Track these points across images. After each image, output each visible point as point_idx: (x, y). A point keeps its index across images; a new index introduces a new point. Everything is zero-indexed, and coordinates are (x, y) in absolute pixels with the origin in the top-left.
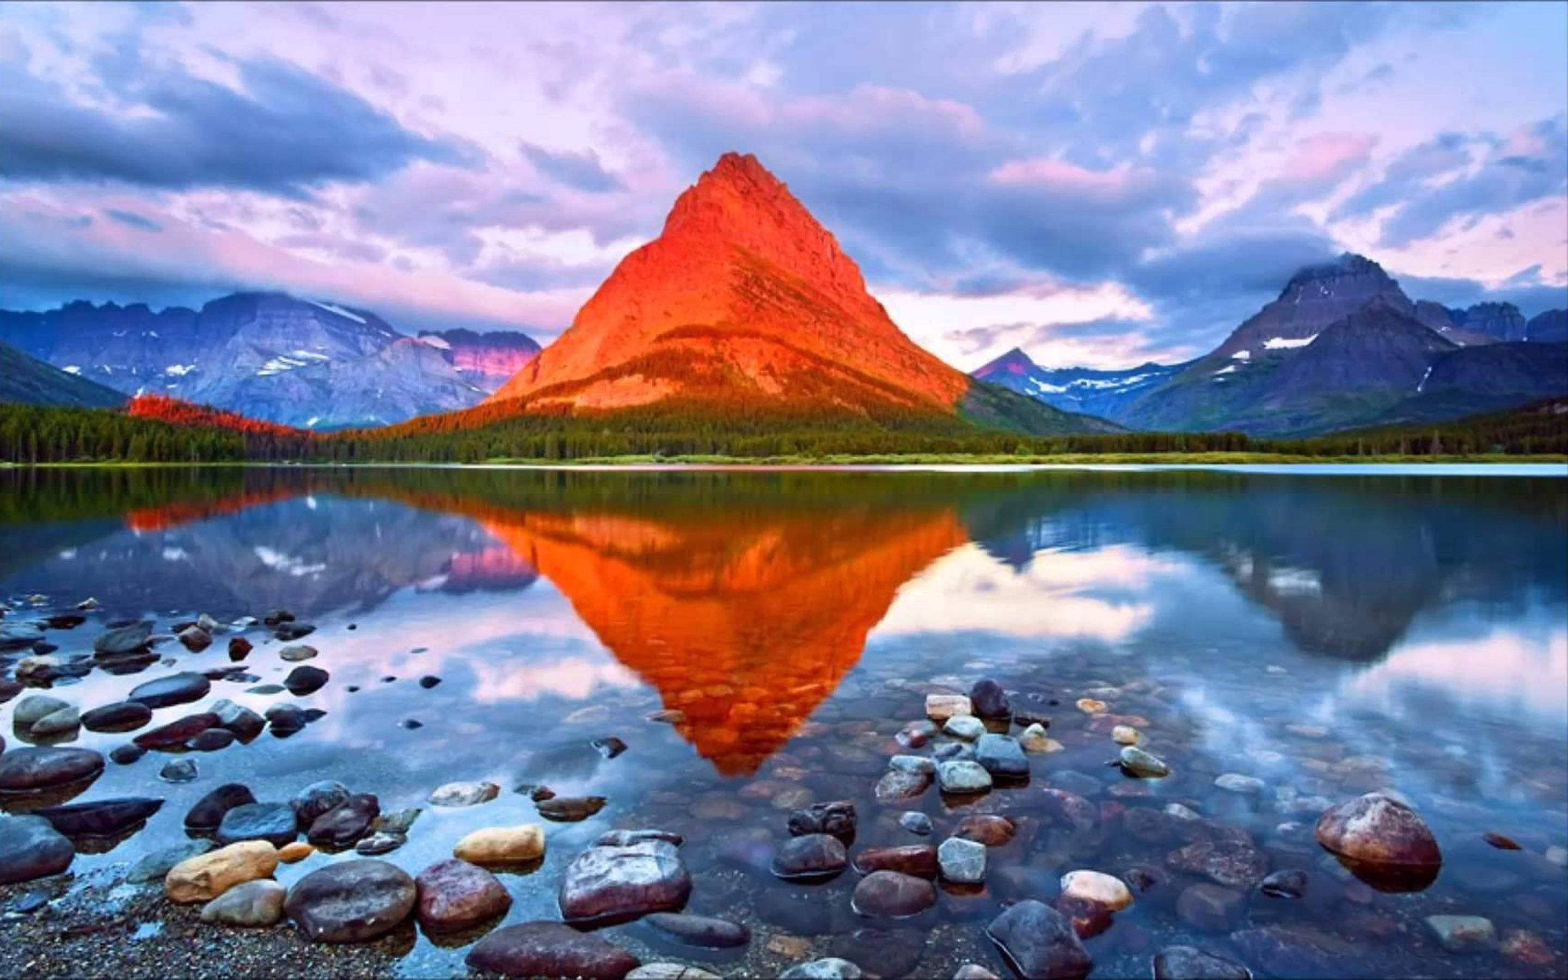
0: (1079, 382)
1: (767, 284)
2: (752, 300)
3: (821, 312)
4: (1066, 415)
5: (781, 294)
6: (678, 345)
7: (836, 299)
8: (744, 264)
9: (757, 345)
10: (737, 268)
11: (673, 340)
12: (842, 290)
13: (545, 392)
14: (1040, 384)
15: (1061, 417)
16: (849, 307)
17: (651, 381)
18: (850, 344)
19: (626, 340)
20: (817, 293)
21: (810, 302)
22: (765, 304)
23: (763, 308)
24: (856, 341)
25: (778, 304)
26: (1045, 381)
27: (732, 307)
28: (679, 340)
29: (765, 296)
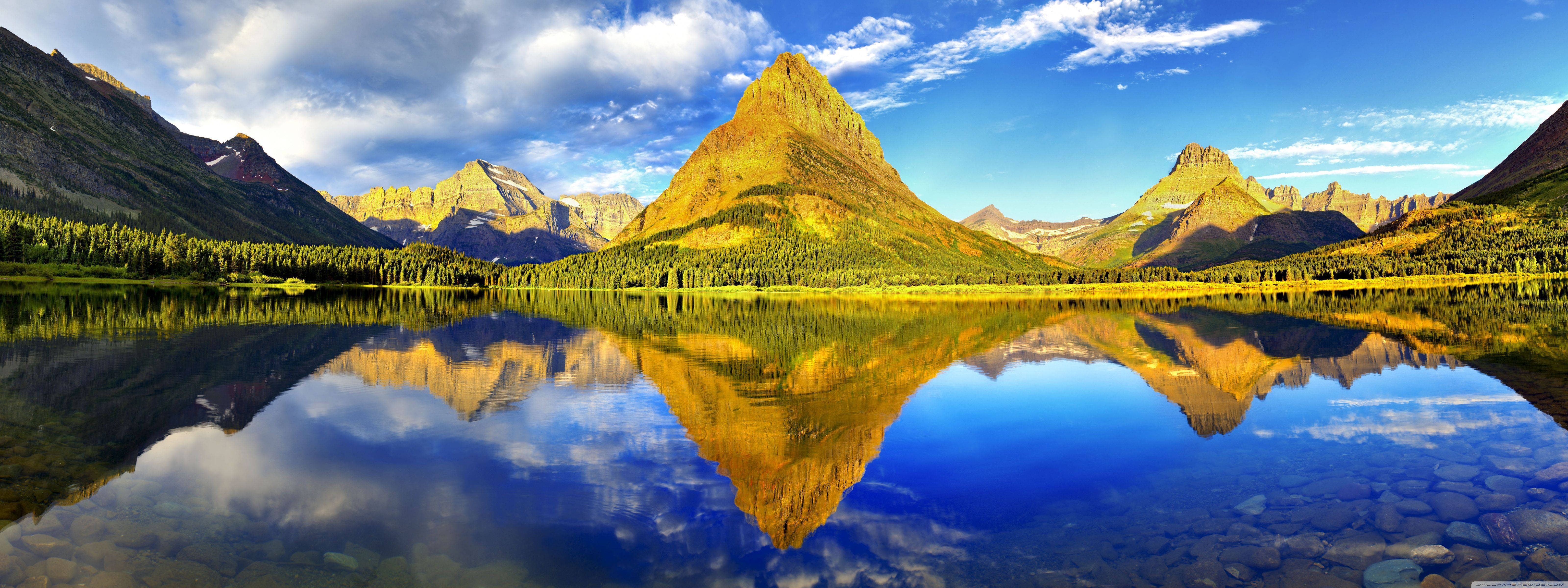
0: (1036, 230)
1: (814, 153)
2: (803, 166)
3: (854, 175)
4: (1032, 255)
5: (824, 161)
6: (752, 200)
7: (863, 165)
8: (796, 139)
9: (812, 200)
10: (791, 141)
11: (750, 196)
12: (867, 158)
13: (657, 237)
14: (1009, 231)
15: (1028, 257)
16: (874, 172)
17: (736, 228)
18: (874, 200)
19: (710, 197)
20: (849, 161)
21: (845, 168)
22: (812, 169)
23: (811, 171)
24: (879, 198)
25: (821, 168)
26: (1012, 230)
27: (789, 171)
28: (755, 197)
29: (812, 163)
